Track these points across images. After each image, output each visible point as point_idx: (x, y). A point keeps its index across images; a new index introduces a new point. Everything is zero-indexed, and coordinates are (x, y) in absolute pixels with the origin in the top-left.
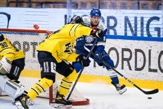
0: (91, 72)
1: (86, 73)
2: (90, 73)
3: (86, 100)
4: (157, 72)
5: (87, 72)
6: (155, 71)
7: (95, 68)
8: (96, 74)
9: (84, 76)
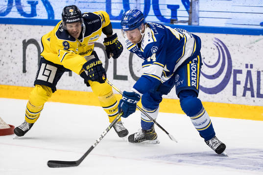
0: (18, 81)
1: (11, 83)
2: (17, 83)
3: (9, 127)
4: (127, 80)
5: (11, 81)
6: (124, 78)
7: (24, 74)
8: (27, 83)
9: (7, 87)
